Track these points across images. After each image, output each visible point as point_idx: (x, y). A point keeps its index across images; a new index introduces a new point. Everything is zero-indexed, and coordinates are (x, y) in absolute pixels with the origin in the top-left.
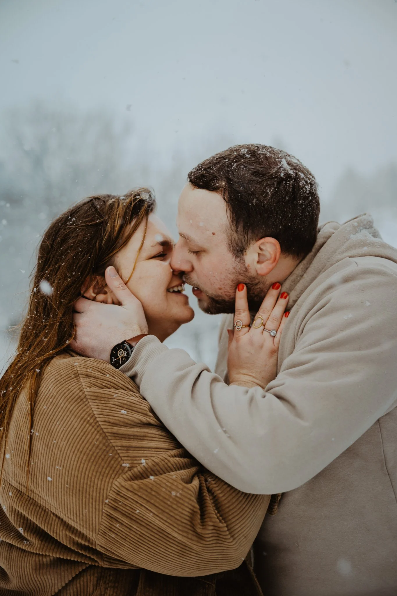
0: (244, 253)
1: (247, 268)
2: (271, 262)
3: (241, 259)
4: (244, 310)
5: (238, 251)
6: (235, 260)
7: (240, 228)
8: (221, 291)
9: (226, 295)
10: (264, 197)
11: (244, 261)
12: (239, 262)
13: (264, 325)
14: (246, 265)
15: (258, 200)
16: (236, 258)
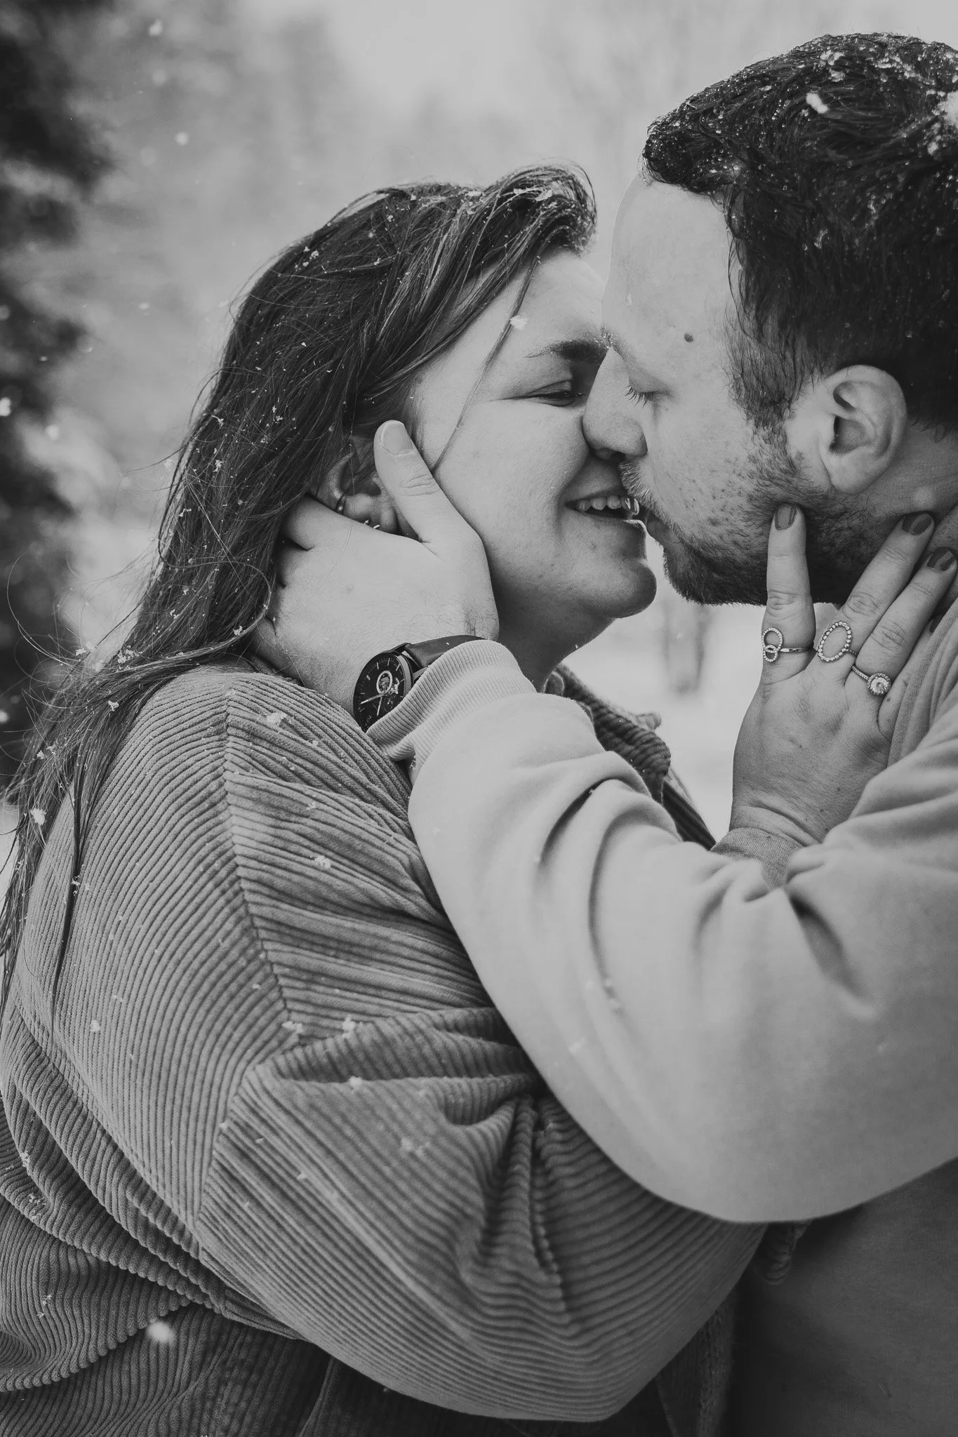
0: (787, 413)
1: (796, 462)
2: (871, 450)
3: (773, 431)
4: (792, 596)
5: (763, 404)
6: (755, 433)
7: (771, 327)
8: (718, 530)
9: (735, 543)
10: (855, 224)
11: (785, 437)
12: (769, 440)
13: (856, 654)
14: (792, 453)
15: (831, 233)
16: (757, 426)
